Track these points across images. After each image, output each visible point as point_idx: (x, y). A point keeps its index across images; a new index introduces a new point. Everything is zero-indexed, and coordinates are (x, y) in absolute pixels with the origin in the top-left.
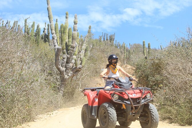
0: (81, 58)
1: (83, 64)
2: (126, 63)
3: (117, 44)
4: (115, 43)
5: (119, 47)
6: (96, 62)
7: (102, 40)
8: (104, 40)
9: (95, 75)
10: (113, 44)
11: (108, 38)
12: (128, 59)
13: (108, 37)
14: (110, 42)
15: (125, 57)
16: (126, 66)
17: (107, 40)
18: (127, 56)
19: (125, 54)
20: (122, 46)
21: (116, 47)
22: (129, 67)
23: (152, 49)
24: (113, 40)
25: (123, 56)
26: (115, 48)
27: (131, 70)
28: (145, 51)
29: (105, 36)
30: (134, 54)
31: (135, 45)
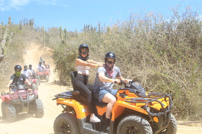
0: (2, 48)
1: (5, 53)
2: (45, 45)
3: (36, 27)
4: (35, 27)
5: (38, 30)
6: (17, 48)
7: (23, 24)
8: (24, 24)
9: (17, 59)
10: (33, 28)
11: (28, 23)
12: (47, 41)
13: (28, 21)
14: (30, 26)
15: (44, 40)
16: (45, 49)
17: (27, 24)
18: (46, 39)
19: (44, 37)
20: (41, 29)
21: (36, 30)
22: (48, 49)
23: (68, 32)
24: (33, 24)
25: (42, 39)
26: (35, 32)
27: (50, 52)
28: (62, 36)
29: (25, 20)
30: (52, 37)
31: (53, 28)
